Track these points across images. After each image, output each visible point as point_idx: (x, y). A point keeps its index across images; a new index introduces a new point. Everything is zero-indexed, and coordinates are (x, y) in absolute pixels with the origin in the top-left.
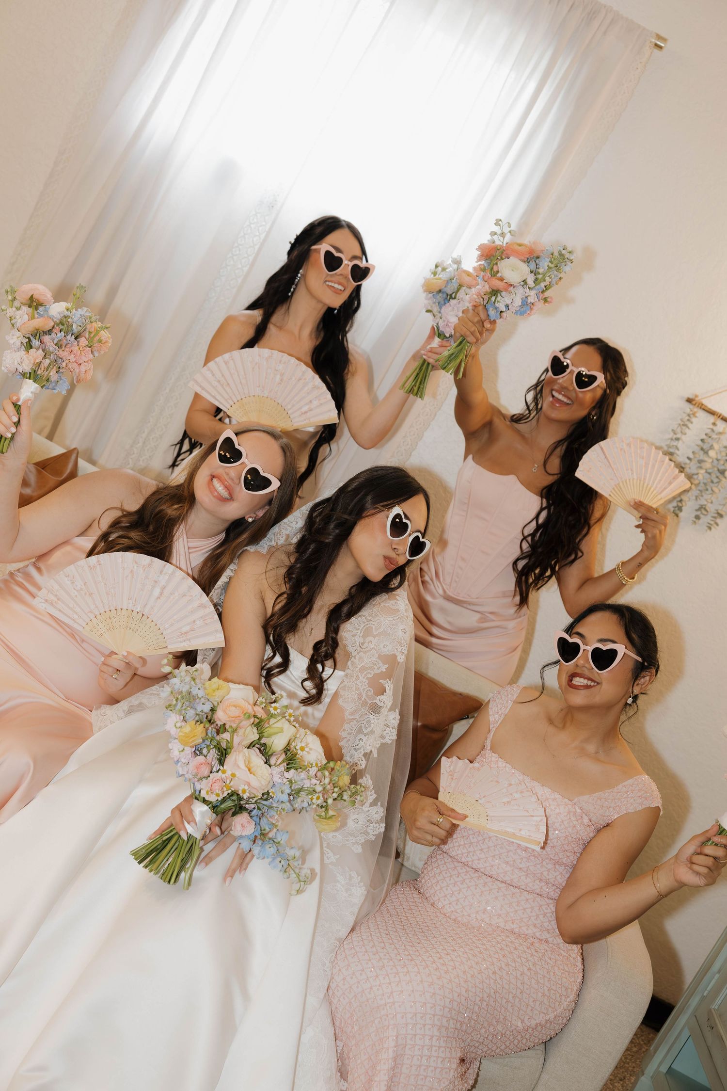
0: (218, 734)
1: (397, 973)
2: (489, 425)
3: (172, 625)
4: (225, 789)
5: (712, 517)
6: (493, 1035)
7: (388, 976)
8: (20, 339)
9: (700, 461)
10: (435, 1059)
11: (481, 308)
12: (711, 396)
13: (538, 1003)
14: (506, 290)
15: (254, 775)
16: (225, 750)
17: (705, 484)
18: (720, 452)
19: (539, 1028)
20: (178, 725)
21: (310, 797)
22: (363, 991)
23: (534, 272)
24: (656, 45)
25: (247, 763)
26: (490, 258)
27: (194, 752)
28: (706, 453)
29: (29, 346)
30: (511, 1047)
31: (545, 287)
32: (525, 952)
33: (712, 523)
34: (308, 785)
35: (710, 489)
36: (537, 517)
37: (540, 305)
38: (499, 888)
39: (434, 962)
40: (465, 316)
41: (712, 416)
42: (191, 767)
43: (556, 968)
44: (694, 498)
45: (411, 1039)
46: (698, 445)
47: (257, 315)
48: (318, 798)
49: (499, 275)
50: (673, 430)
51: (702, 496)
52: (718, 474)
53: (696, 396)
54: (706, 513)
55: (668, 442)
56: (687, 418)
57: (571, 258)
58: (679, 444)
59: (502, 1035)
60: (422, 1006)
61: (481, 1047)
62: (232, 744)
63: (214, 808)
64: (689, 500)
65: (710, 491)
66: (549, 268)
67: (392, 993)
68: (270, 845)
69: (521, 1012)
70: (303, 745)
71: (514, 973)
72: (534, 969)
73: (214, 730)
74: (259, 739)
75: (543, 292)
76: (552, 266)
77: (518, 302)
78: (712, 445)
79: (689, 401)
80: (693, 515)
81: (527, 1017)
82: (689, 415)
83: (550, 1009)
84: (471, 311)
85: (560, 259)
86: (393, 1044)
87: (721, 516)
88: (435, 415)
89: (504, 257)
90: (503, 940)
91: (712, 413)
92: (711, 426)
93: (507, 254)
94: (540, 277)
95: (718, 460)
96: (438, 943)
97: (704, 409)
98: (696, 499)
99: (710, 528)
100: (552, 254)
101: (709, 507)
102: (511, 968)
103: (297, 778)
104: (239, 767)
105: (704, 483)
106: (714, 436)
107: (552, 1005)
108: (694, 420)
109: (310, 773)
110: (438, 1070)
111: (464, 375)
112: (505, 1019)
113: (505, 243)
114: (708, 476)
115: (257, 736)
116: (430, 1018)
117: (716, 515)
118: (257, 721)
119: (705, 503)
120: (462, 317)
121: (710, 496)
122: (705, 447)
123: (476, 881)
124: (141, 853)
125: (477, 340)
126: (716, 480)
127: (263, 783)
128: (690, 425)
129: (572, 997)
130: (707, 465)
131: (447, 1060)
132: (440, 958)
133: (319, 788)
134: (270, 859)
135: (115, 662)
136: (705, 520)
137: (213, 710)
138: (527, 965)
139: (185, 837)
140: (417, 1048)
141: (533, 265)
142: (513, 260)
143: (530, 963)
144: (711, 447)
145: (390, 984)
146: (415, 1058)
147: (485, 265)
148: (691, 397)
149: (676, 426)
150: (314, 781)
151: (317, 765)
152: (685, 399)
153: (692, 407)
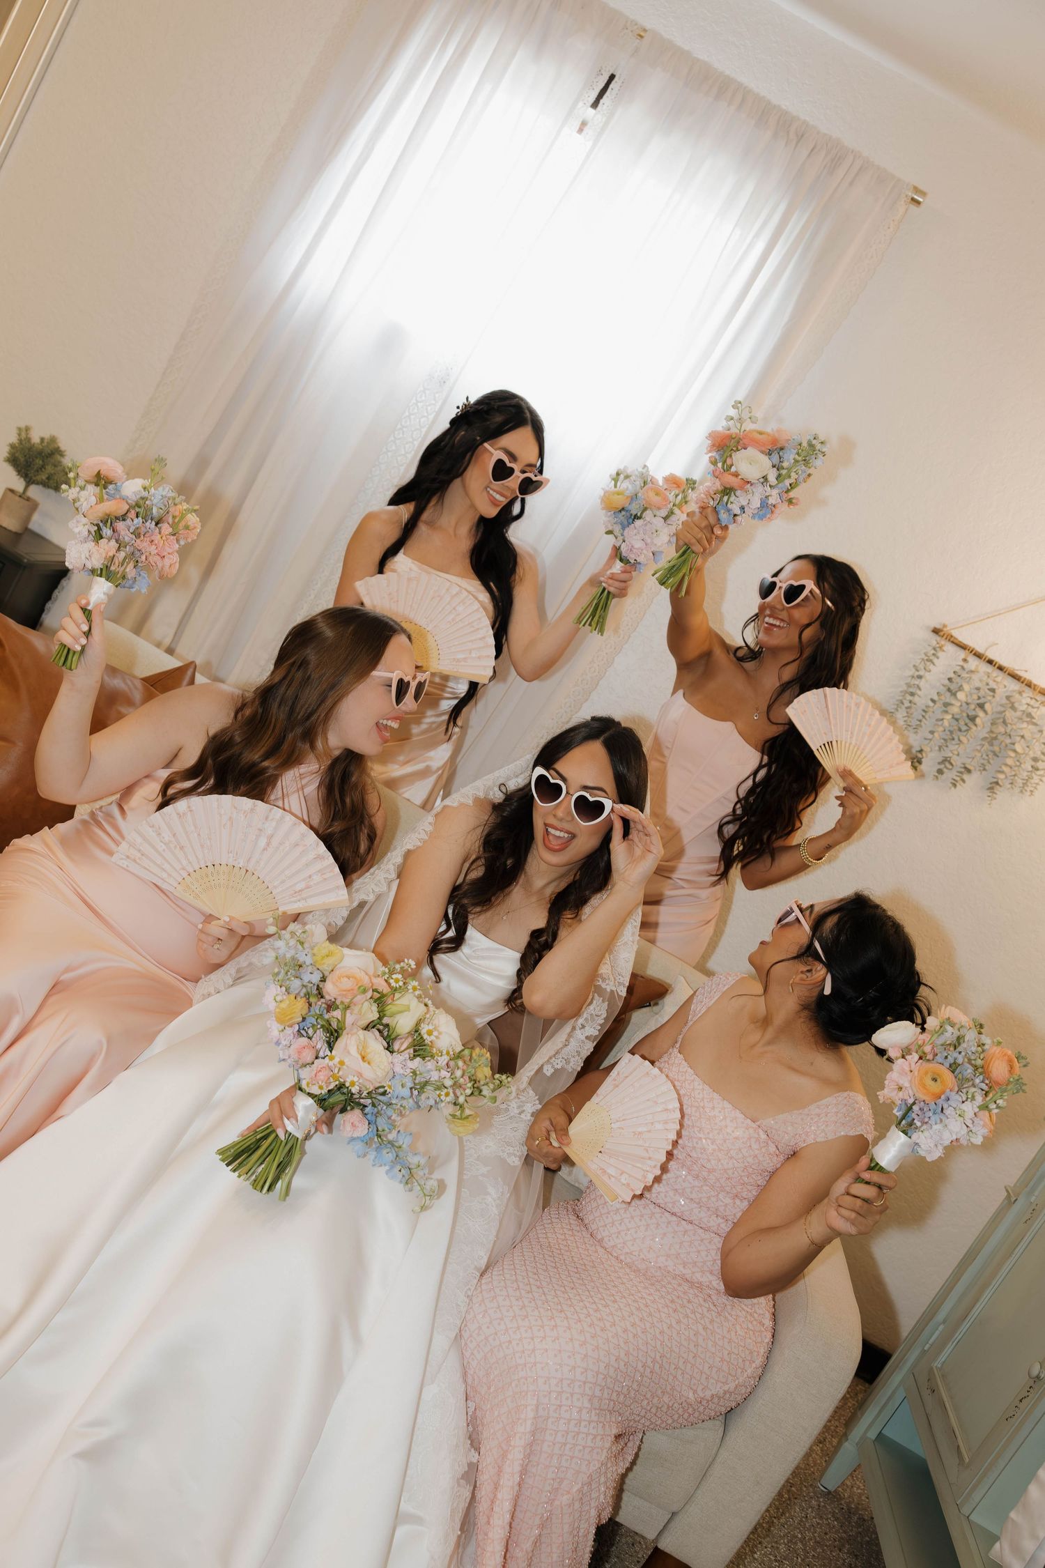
0: (328, 1011)
1: (542, 1327)
2: (707, 655)
3: (283, 882)
4: (331, 1080)
5: (958, 772)
6: (658, 1408)
7: (531, 1328)
8: (87, 527)
9: (946, 705)
10: (584, 1436)
11: (709, 510)
12: (962, 626)
13: (714, 1370)
14: (742, 488)
15: (369, 1063)
16: (336, 1031)
17: (951, 732)
18: (971, 694)
19: (716, 1400)
20: (278, 998)
21: (438, 1092)
22: (500, 1345)
23: (777, 467)
24: (913, 199)
25: (361, 1048)
26: (723, 448)
27: (298, 1031)
28: (954, 694)
29: (99, 536)
30: (680, 1420)
31: (790, 485)
32: (701, 1306)
33: (958, 779)
34: (437, 1078)
35: (956, 738)
36: (755, 773)
37: (784, 507)
38: (669, 1223)
39: (589, 1315)
40: (690, 520)
41: (962, 650)
42: (292, 1050)
43: (738, 1327)
44: (937, 748)
45: (555, 1411)
46: (943, 685)
47: (405, 511)
48: (447, 1095)
49: (733, 469)
50: (914, 666)
51: (947, 746)
52: (967, 721)
53: (945, 626)
54: (951, 767)
55: (909, 680)
56: (933, 652)
57: (824, 450)
58: (922, 683)
59: (668, 1407)
60: (571, 1371)
61: (642, 1421)
62: (344, 1023)
63: (321, 1101)
64: (931, 751)
65: (956, 741)
66: (796, 461)
67: (533, 1350)
68: (388, 1150)
69: (694, 1381)
70: (431, 1027)
71: (686, 1333)
72: (711, 1327)
73: (324, 1005)
74: (380, 1018)
75: (788, 491)
76: (800, 458)
77: (756, 503)
78: (961, 686)
79: (936, 631)
80: (935, 769)
81: (701, 1387)
82: (934, 649)
83: (730, 1378)
84: (698, 514)
85: (810, 451)
86: (531, 1415)
87: (969, 771)
88: (629, 637)
89: (740, 448)
90: (675, 1289)
91: (963, 647)
92: (961, 663)
93: (744, 444)
94: (784, 472)
95: (967, 704)
96: (596, 1290)
97: (953, 642)
98: (940, 750)
99: (955, 785)
100: (800, 445)
101: (955, 760)
102: (683, 1326)
103: (422, 1069)
104: (349, 1052)
105: (949, 731)
106: (964, 675)
107: (733, 1373)
108: (940, 654)
109: (440, 1063)
110: (587, 1450)
111: (687, 592)
112: (673, 1389)
113: (742, 431)
114: (955, 723)
115: (375, 1016)
116: (580, 1386)
117: (963, 770)
118: (377, 995)
119: (950, 755)
120: (687, 521)
121: (957, 746)
122: (953, 687)
123: (642, 1209)
124: (229, 1153)
125: (705, 550)
126: (964, 728)
127: (379, 1073)
128: (935, 660)
129: (759, 1361)
130: (955, 710)
131: (599, 1437)
132: (597, 1310)
133: (448, 1083)
134: (387, 1168)
135: (215, 929)
136: (950, 775)
137: (323, 980)
138: (702, 1322)
139: (282, 1136)
140: (562, 1421)
141: (775, 458)
142: (751, 452)
143: (706, 1320)
144: (961, 688)
145: (532, 1339)
146: (559, 1434)
147: (717, 457)
148: (938, 626)
149: (919, 661)
150: (444, 1073)
151: (448, 1053)
152: (932, 629)
153: (938, 638)
